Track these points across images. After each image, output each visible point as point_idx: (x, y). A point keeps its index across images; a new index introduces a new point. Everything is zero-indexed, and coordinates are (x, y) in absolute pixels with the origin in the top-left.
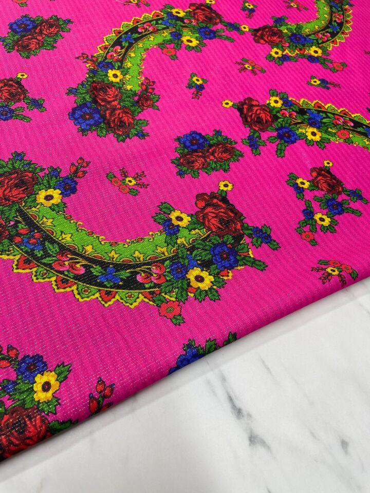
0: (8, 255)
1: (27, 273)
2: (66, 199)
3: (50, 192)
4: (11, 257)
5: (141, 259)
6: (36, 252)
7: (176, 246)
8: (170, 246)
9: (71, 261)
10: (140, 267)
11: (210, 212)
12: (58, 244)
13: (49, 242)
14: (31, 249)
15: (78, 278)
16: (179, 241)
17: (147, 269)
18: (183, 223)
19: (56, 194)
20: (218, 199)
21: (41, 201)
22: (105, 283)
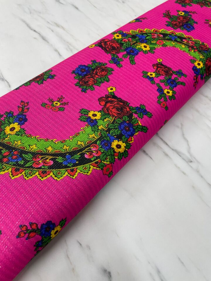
0: (4, 171)
1: (20, 177)
2: (23, 126)
3: (12, 126)
4: (6, 171)
5: (83, 145)
6: (20, 162)
7: (99, 131)
8: (96, 132)
9: (42, 159)
10: (84, 149)
11: (110, 106)
12: (30, 153)
13: (24, 154)
14: (16, 162)
15: (51, 167)
16: (100, 128)
17: (89, 149)
18: (98, 117)
19: (16, 125)
20: (110, 97)
21: (9, 133)
22: (68, 165)
